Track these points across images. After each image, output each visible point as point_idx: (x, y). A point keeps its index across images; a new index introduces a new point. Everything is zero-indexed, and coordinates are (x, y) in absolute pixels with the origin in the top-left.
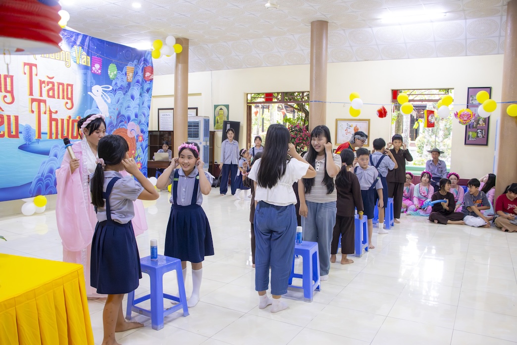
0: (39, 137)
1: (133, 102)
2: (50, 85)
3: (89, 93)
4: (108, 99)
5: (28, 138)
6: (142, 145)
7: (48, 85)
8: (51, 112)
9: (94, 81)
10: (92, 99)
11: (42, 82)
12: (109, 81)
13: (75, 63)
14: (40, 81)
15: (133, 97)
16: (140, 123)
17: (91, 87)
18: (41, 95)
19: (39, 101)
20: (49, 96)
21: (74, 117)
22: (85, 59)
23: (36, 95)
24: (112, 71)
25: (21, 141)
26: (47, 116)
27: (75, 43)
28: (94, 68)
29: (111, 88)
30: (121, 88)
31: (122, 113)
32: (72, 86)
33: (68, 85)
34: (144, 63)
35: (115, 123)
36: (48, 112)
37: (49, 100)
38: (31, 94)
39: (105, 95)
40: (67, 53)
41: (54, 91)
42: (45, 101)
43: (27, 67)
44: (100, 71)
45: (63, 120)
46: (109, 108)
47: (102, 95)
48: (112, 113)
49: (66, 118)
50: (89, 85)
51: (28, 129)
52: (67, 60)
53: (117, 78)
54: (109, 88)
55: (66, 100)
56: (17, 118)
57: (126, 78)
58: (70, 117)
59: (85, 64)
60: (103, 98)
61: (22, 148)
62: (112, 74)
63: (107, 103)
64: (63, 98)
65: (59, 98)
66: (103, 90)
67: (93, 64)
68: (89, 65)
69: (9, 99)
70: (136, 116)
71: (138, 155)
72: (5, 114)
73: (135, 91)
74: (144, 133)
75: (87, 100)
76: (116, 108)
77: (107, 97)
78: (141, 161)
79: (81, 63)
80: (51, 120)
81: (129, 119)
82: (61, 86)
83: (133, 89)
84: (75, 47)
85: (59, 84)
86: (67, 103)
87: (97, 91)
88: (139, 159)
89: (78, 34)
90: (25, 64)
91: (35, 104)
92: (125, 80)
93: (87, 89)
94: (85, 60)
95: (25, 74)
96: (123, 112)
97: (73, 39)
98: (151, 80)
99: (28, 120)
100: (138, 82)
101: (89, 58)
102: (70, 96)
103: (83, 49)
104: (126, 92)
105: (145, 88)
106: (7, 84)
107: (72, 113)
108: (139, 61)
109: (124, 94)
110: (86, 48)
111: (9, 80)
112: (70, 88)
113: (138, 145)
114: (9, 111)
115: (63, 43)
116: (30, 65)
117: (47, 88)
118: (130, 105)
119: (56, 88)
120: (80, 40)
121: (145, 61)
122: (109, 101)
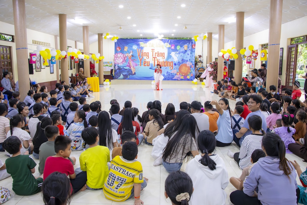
0: (155, 66)
1: (189, 56)
2: (158, 54)
5: (152, 66)
6: (193, 69)
8: (158, 60)
9: (172, 51)
10: (171, 56)
11: (156, 53)
12: (177, 50)
13: (165, 47)
15: (188, 54)
16: (192, 62)
17: (171, 53)
19: (155, 58)
20: (157, 56)
23: (154, 56)
24: (178, 47)
25: (150, 67)
26: (157, 61)
28: (172, 48)
29: (178, 52)
30: (182, 52)
31: (184, 59)
33: (163, 53)
35: (181, 62)
36: (157, 60)
37: (157, 57)
38: (153, 56)
40: (163, 45)
42: (156, 58)
43: (152, 50)
44: (174, 48)
45: (161, 62)
46: (177, 58)
47: (175, 55)
49: (162, 61)
50: (170, 52)
51: (152, 64)
52: (163, 47)
53: (180, 49)
55: (162, 57)
56: (149, 62)
61: (150, 68)
65: (160, 56)
66: (175, 53)
67: (171, 46)
69: (148, 58)
70: (190, 60)
72: (146, 61)
73: (189, 52)
75: (169, 56)
76: (180, 58)
79: (167, 47)
80: (158, 62)
81: (187, 61)
82: (161, 54)
84: (166, 43)
85: (160, 53)
87: (173, 54)
88: (192, 73)
91: (154, 58)
92: (183, 49)
93: (169, 53)
94: (169, 46)
95: (152, 52)
96: (185, 59)
97: (165, 41)
98: (195, 48)
99: (152, 62)
100: (190, 49)
102: (163, 56)
103: (168, 43)
104: (185, 53)
105: (193, 51)
106: (147, 55)
107: (164, 60)
108: (189, 43)
109: (184, 54)
110: (169, 43)
111: (148, 53)
112: (163, 54)
113: (191, 69)
114: (147, 60)
115: (162, 43)
116: (153, 50)
117: (157, 54)
118: (187, 57)
119: (159, 54)
120: (167, 41)
121: (192, 43)
122: (177, 56)
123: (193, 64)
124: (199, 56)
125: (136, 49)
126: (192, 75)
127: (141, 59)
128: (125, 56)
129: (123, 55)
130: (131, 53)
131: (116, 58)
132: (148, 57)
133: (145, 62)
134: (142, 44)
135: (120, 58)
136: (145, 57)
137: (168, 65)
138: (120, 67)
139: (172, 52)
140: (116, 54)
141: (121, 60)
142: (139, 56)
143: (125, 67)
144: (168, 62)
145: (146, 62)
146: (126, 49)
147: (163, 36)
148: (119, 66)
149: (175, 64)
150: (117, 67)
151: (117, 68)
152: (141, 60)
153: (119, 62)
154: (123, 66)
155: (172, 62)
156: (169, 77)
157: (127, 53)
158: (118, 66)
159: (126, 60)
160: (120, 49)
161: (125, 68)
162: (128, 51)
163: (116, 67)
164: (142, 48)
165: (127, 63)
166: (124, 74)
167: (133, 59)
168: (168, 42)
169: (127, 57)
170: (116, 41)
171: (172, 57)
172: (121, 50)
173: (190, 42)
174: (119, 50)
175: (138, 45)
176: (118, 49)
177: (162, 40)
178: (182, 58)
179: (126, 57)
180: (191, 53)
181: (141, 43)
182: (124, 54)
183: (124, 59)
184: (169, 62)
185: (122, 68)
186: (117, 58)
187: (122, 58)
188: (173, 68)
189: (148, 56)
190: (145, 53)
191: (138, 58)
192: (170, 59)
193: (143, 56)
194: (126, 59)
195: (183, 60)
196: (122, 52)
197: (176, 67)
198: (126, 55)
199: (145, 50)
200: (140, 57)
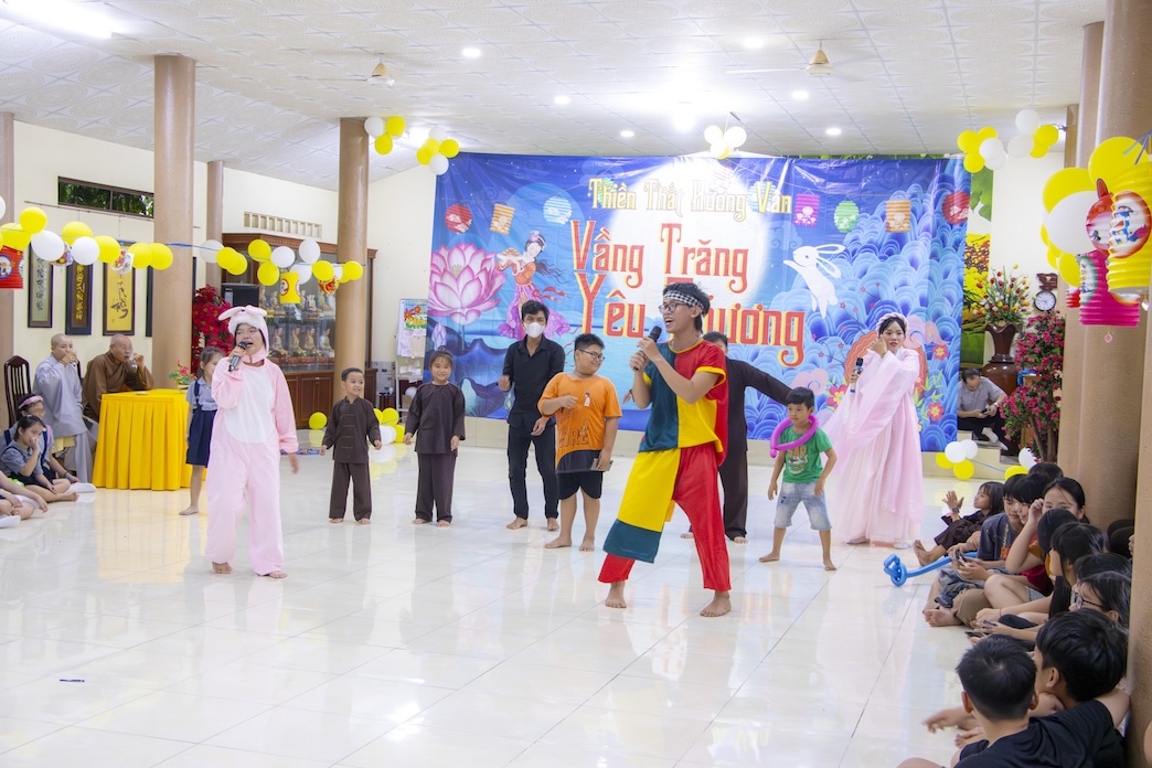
1: (917, 273)
2: (704, 255)
3: (786, 262)
4: (833, 270)
6: (943, 367)
7: (699, 254)
9: (800, 240)
10: (792, 274)
11: (687, 251)
12: (835, 235)
13: (756, 213)
14: (686, 249)
15: (914, 263)
16: (937, 316)
18: (685, 272)
20: (699, 272)
21: (747, 305)
22: (778, 203)
23: (678, 272)
24: (845, 215)
27: (757, 177)
28: (799, 216)
29: (841, 248)
30: (872, 247)
31: (885, 298)
32: (745, 252)
33: (737, 252)
34: (941, 187)
35: (863, 317)
38: (668, 271)
39: (825, 263)
40: (739, 197)
41: (708, 264)
43: (666, 230)
44: (813, 220)
45: (722, 312)
46: (837, 288)
47: (817, 265)
48: (846, 296)
49: (729, 307)
50: (785, 247)
52: (738, 210)
53: (859, 228)
54: (836, 248)
55: (731, 277)
56: (642, 308)
57: (884, 224)
58: (738, 306)
59: (777, 211)
60: (821, 270)
62: (846, 221)
63: (831, 278)
64: (726, 274)
65: (717, 273)
66: (820, 255)
67: (796, 208)
68: (789, 211)
69: (634, 281)
70: (924, 302)
71: (933, 389)
72: (626, 302)
73: (920, 248)
74: (950, 339)
75: (780, 274)
76: (858, 287)
77: (830, 267)
78: (942, 403)
79: (768, 210)
81: (905, 308)
82: (722, 256)
83: (912, 245)
84: (759, 184)
85: (719, 251)
86: (733, 282)
87: (806, 259)
88: (934, 397)
89: (765, 161)
90: (664, 226)
92: (880, 226)
93: (779, 255)
95: (662, 240)
96: (888, 294)
97: (754, 172)
98: (963, 222)
100: (927, 229)
101: (789, 198)
102: (739, 270)
103: (776, 183)
104: (890, 253)
105: (950, 241)
106: (633, 260)
107: (744, 300)
108: (925, 186)
109: (883, 258)
110: (781, 181)
111: (637, 252)
112: (740, 256)
113: (933, 365)
114: (632, 297)
115: (733, 182)
116: (670, 226)
117: (698, 259)
118: (907, 280)
119: (713, 258)
120: (767, 171)
121: (946, 181)
122: (837, 274)
123: (944, 336)
124: (1041, 277)
125: (562, 221)
126: (936, 411)
127: (591, 289)
128: (497, 267)
129: (479, 258)
130: (534, 249)
131: (442, 276)
132: (635, 275)
133: (617, 311)
134: (602, 190)
135: (466, 277)
136: (617, 279)
137: (772, 333)
138: (458, 335)
139: (797, 246)
140: (444, 252)
141: (472, 292)
142: (580, 266)
143: (492, 334)
144: (768, 314)
145: (621, 307)
146: (503, 218)
147: (738, 136)
148: (457, 329)
149: (819, 332)
150: (444, 334)
151: (440, 340)
152: (590, 296)
153: (456, 303)
154: (478, 327)
155: (800, 315)
156: (771, 417)
157: (508, 247)
158: (449, 330)
159: (501, 295)
160: (464, 220)
161: (490, 341)
162: (513, 233)
163: (435, 332)
164: (602, 217)
165: (503, 313)
166: (484, 380)
167: (541, 287)
168: (774, 178)
169: (509, 271)
170: (443, 167)
171: (797, 284)
172: (472, 229)
173: (931, 176)
174: (462, 228)
175: (581, 197)
176: (452, 218)
177: (732, 162)
178: (871, 288)
179: (500, 271)
180: (934, 255)
181: (595, 182)
182: (485, 255)
183: (490, 284)
184: (778, 315)
185: (469, 339)
186: (448, 280)
187: (475, 279)
188: (808, 356)
189: (639, 271)
190: (620, 252)
191: (571, 282)
192: (783, 293)
193: (606, 268)
194: (498, 282)
195: (873, 301)
196: (478, 237)
197: (823, 348)
198: (504, 259)
199: (621, 232)
200: (588, 275)
